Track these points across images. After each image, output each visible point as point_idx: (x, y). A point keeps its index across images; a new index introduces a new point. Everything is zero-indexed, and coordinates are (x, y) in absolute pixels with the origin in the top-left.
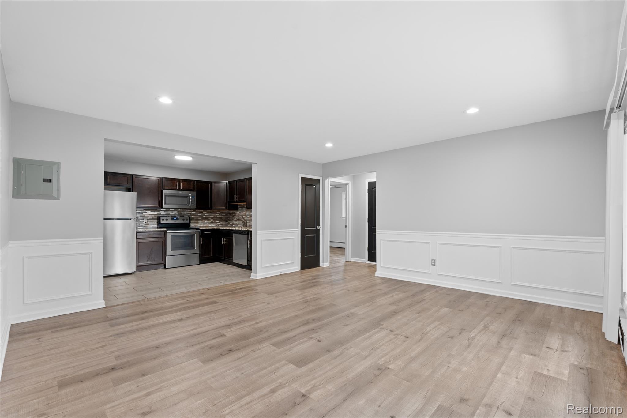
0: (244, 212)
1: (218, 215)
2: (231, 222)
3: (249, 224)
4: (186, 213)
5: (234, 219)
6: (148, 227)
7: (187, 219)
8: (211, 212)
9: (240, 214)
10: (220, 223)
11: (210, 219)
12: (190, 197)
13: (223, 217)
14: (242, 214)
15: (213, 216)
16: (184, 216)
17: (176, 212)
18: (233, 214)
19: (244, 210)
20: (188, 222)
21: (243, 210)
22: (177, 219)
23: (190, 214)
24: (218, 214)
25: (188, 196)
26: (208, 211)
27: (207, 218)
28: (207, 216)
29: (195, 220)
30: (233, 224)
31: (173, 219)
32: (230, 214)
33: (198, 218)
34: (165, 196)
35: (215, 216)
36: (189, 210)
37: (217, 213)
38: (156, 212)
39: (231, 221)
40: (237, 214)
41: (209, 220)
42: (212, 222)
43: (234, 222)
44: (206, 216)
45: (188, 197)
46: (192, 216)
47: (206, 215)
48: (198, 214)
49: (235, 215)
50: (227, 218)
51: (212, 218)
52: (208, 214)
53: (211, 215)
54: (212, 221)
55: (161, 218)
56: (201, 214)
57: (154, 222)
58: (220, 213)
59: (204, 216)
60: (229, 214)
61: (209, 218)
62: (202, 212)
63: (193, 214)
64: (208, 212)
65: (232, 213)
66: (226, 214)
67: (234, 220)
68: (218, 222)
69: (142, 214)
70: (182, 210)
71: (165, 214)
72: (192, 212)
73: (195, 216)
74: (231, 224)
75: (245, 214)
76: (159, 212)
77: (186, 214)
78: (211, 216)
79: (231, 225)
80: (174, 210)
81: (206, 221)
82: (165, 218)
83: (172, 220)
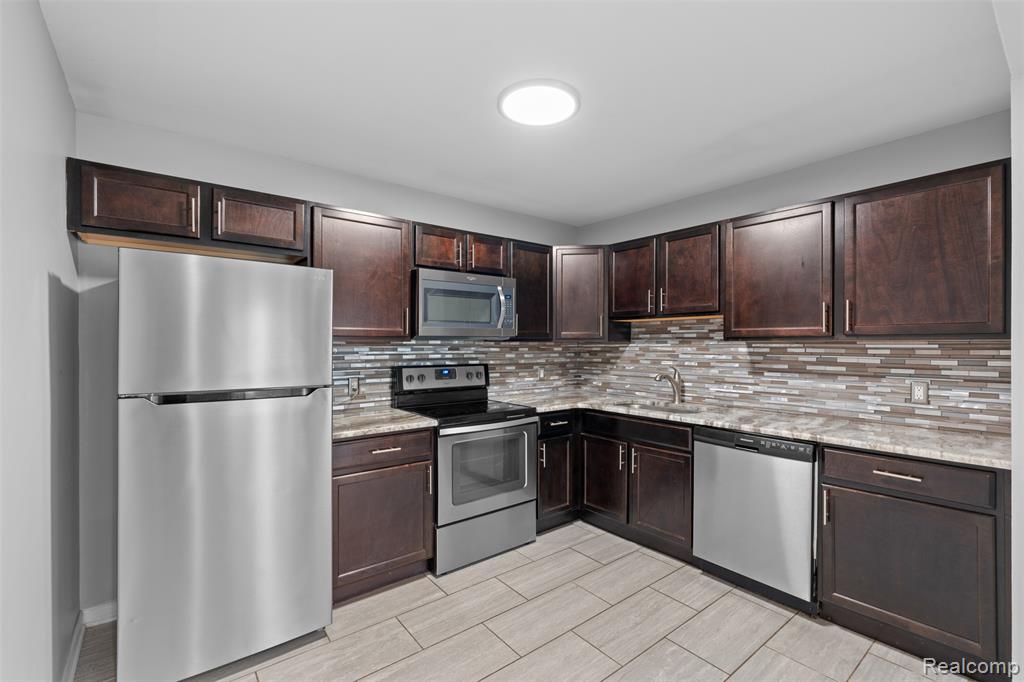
0: (667, 347)
1: (557, 355)
2: (596, 378)
3: (693, 392)
4: (475, 353)
5: (611, 369)
6: (362, 406)
7: (478, 375)
8: (539, 349)
9: (643, 355)
10: (560, 383)
11: (537, 370)
12: (502, 298)
13: (567, 363)
14: (653, 356)
15: (543, 361)
16: (470, 362)
17: (445, 350)
18: (608, 355)
19: (666, 342)
20: (482, 382)
21: (657, 343)
22: (452, 375)
23: (484, 356)
24: (555, 352)
25: (493, 294)
26: (531, 343)
27: (528, 366)
28: (530, 362)
29: (498, 375)
30: (607, 385)
31: (439, 376)
32: (593, 353)
33: (508, 368)
34: (427, 291)
35: (550, 360)
36: (482, 343)
37: (556, 349)
38: (387, 350)
39: (598, 374)
40: (626, 355)
41: (534, 374)
42: (541, 380)
43: (612, 378)
44: (527, 362)
45: (494, 298)
46: (491, 362)
47: (526, 356)
48: (508, 356)
49: (618, 358)
50: (579, 366)
51: (542, 365)
52: (532, 356)
53: (539, 358)
54: (542, 376)
55: (406, 373)
56: (513, 356)
57: (380, 387)
58: (560, 349)
59: (523, 361)
60: (589, 352)
61: (535, 367)
62: (516, 349)
63: (495, 355)
64: (530, 348)
65: (604, 351)
66: (575, 353)
67: (612, 372)
68: (557, 377)
69: (343, 358)
70: (462, 342)
71: (414, 357)
72: (492, 349)
73: (498, 362)
74: (597, 386)
75: (669, 356)
76: (396, 350)
77: (474, 356)
78: (539, 361)
79: (596, 390)
80: (439, 342)
81: (525, 377)
82: (414, 372)
83: (437, 378)
